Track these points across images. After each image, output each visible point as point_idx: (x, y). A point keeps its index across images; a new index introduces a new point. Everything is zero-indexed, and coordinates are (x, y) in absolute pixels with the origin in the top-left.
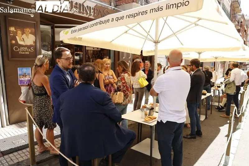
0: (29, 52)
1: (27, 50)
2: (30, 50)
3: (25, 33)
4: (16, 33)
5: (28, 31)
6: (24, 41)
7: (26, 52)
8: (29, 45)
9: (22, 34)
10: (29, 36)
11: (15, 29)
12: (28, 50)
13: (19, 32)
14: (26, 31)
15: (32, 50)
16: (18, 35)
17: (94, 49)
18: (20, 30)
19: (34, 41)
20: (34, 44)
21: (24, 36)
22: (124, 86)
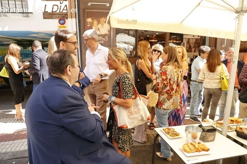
0: (104, 41)
1: (101, 39)
2: (104, 39)
3: (100, 23)
4: (93, 23)
5: (104, 20)
6: (99, 31)
7: (101, 41)
8: (104, 34)
9: (98, 24)
10: (104, 25)
11: (92, 20)
12: (103, 39)
13: (95, 22)
14: (102, 20)
15: (107, 39)
16: (94, 25)
17: (194, 36)
18: (95, 20)
19: (108, 30)
20: (108, 33)
21: (100, 26)
22: (164, 84)
